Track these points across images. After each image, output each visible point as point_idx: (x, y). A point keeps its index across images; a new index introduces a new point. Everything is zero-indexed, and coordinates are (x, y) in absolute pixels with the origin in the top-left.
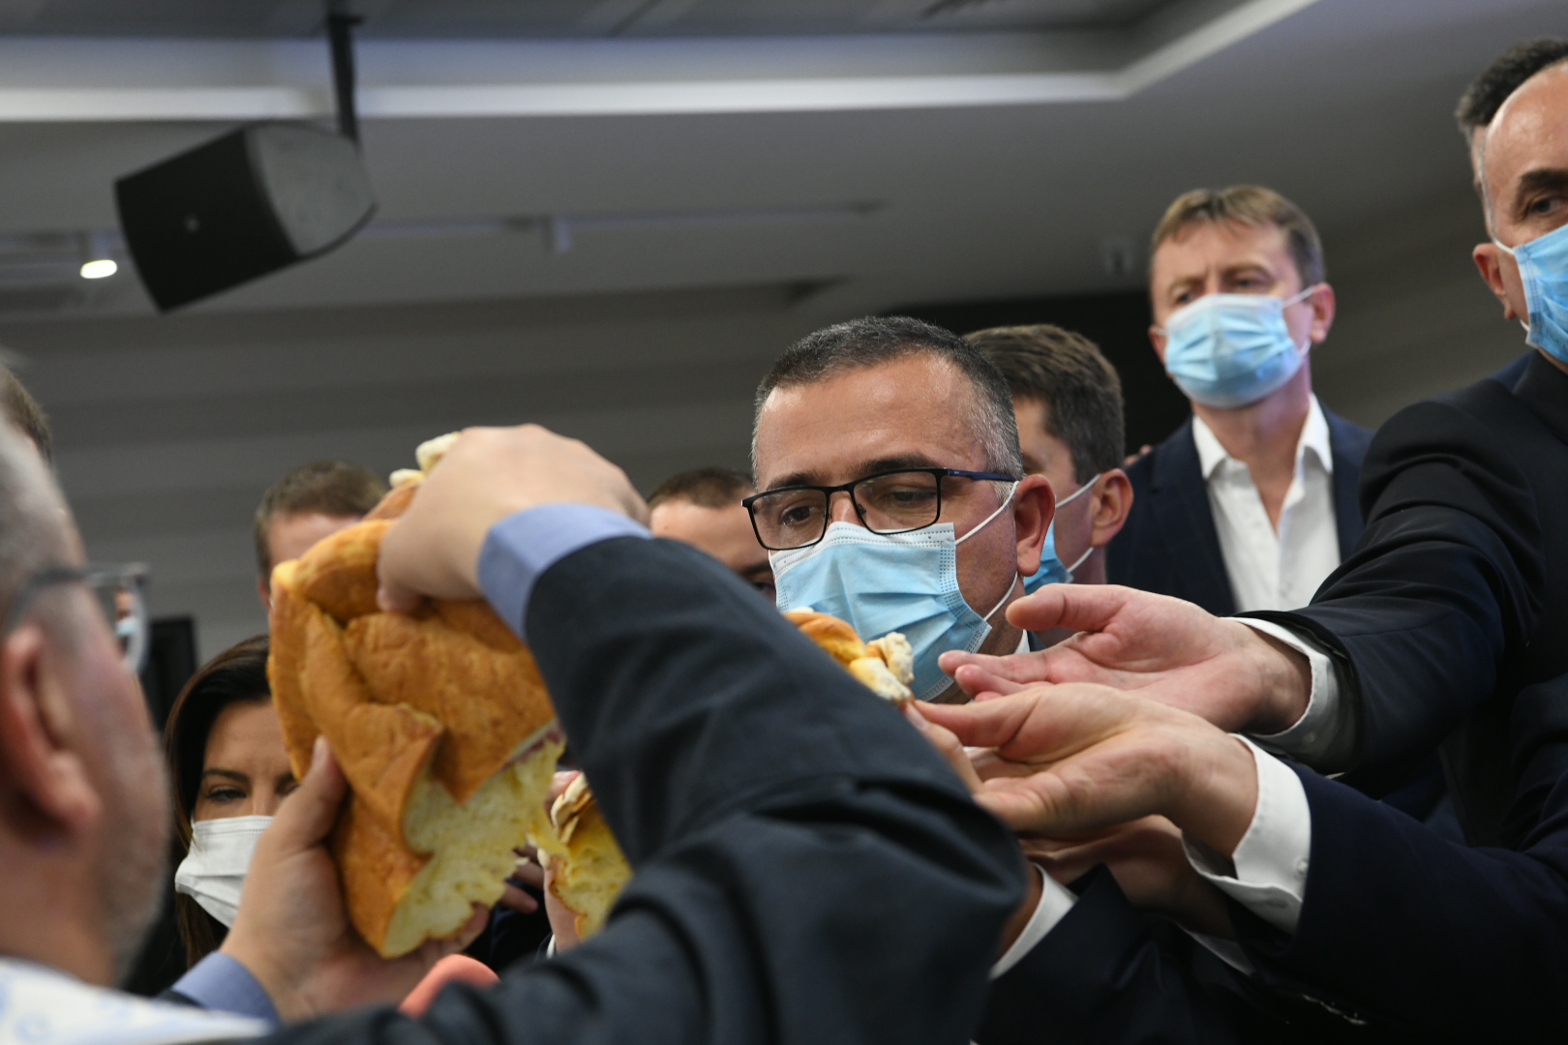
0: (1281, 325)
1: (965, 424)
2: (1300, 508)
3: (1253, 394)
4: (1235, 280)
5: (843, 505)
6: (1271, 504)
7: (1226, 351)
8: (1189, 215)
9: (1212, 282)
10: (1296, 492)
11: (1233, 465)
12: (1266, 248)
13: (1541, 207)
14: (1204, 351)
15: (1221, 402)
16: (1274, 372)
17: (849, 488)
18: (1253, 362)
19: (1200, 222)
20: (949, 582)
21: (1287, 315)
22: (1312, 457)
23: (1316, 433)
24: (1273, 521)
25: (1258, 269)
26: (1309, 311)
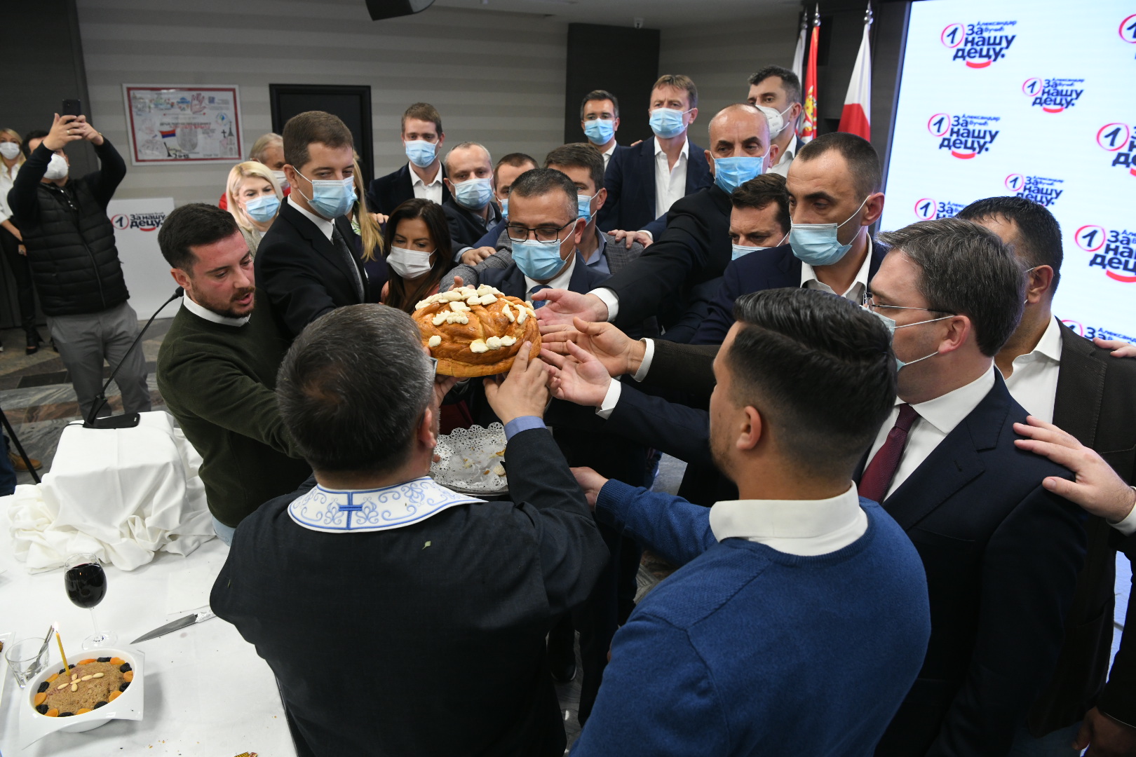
0: (681, 119)
1: (566, 211)
2: (677, 168)
3: (670, 137)
4: (671, 104)
5: (532, 234)
6: (671, 165)
7: (665, 124)
8: (664, 82)
9: (666, 103)
10: (677, 164)
11: (663, 153)
12: (682, 96)
13: (723, 149)
14: (659, 123)
15: (662, 136)
16: (676, 131)
17: (534, 230)
18: (672, 128)
19: (666, 85)
20: (558, 255)
21: (683, 117)
22: (684, 154)
23: (685, 149)
24: (670, 170)
25: (678, 102)
26: (690, 115)
